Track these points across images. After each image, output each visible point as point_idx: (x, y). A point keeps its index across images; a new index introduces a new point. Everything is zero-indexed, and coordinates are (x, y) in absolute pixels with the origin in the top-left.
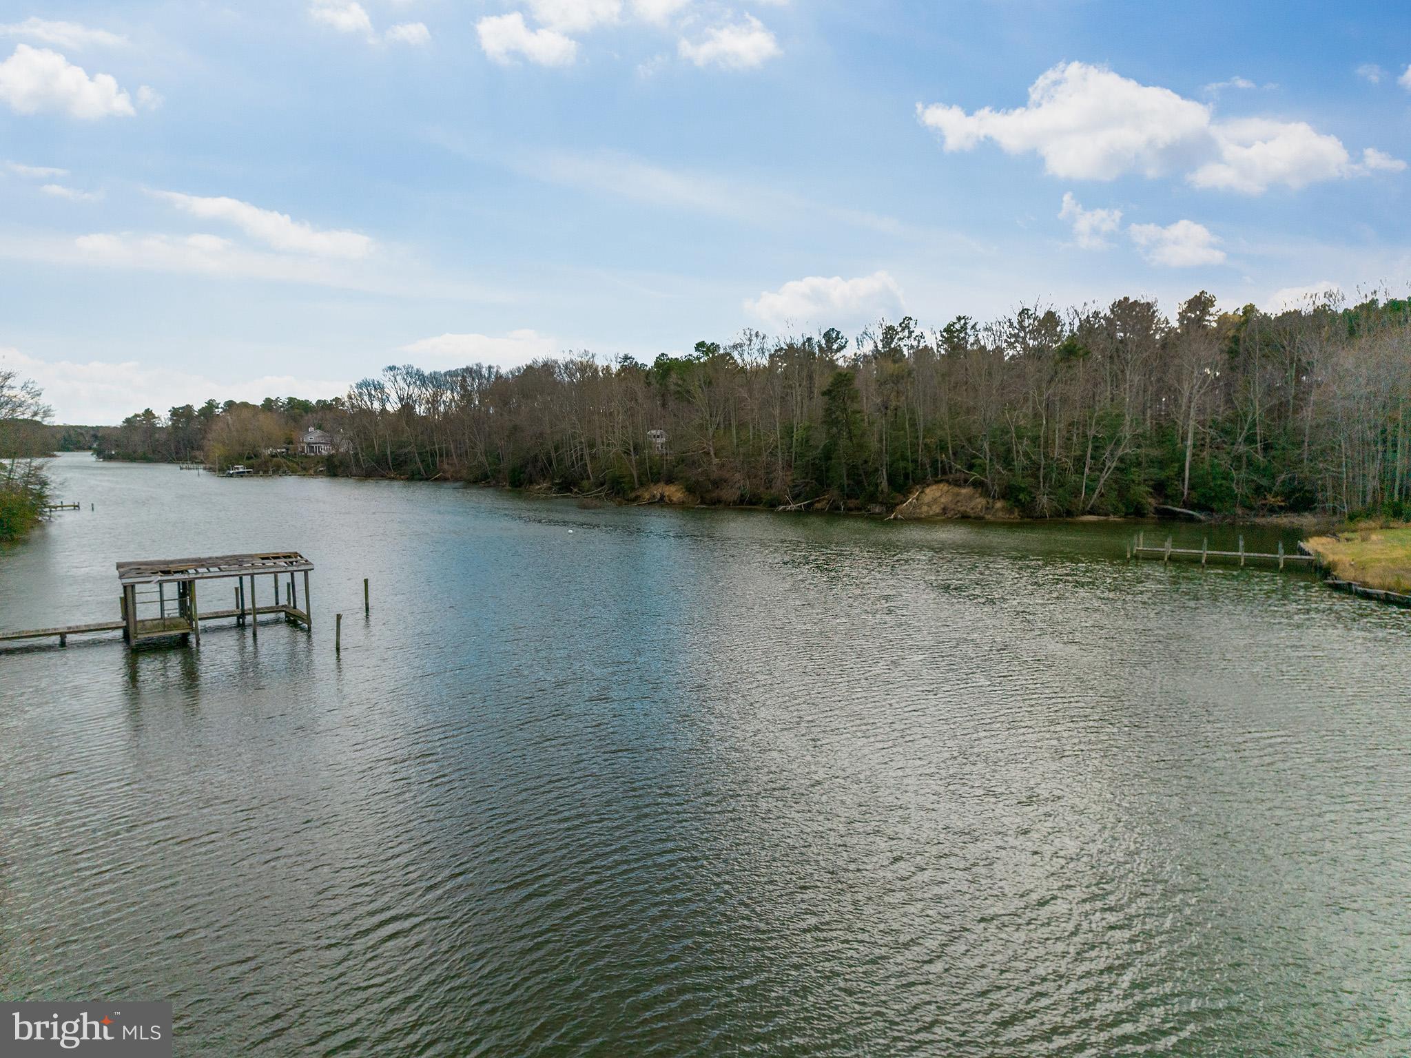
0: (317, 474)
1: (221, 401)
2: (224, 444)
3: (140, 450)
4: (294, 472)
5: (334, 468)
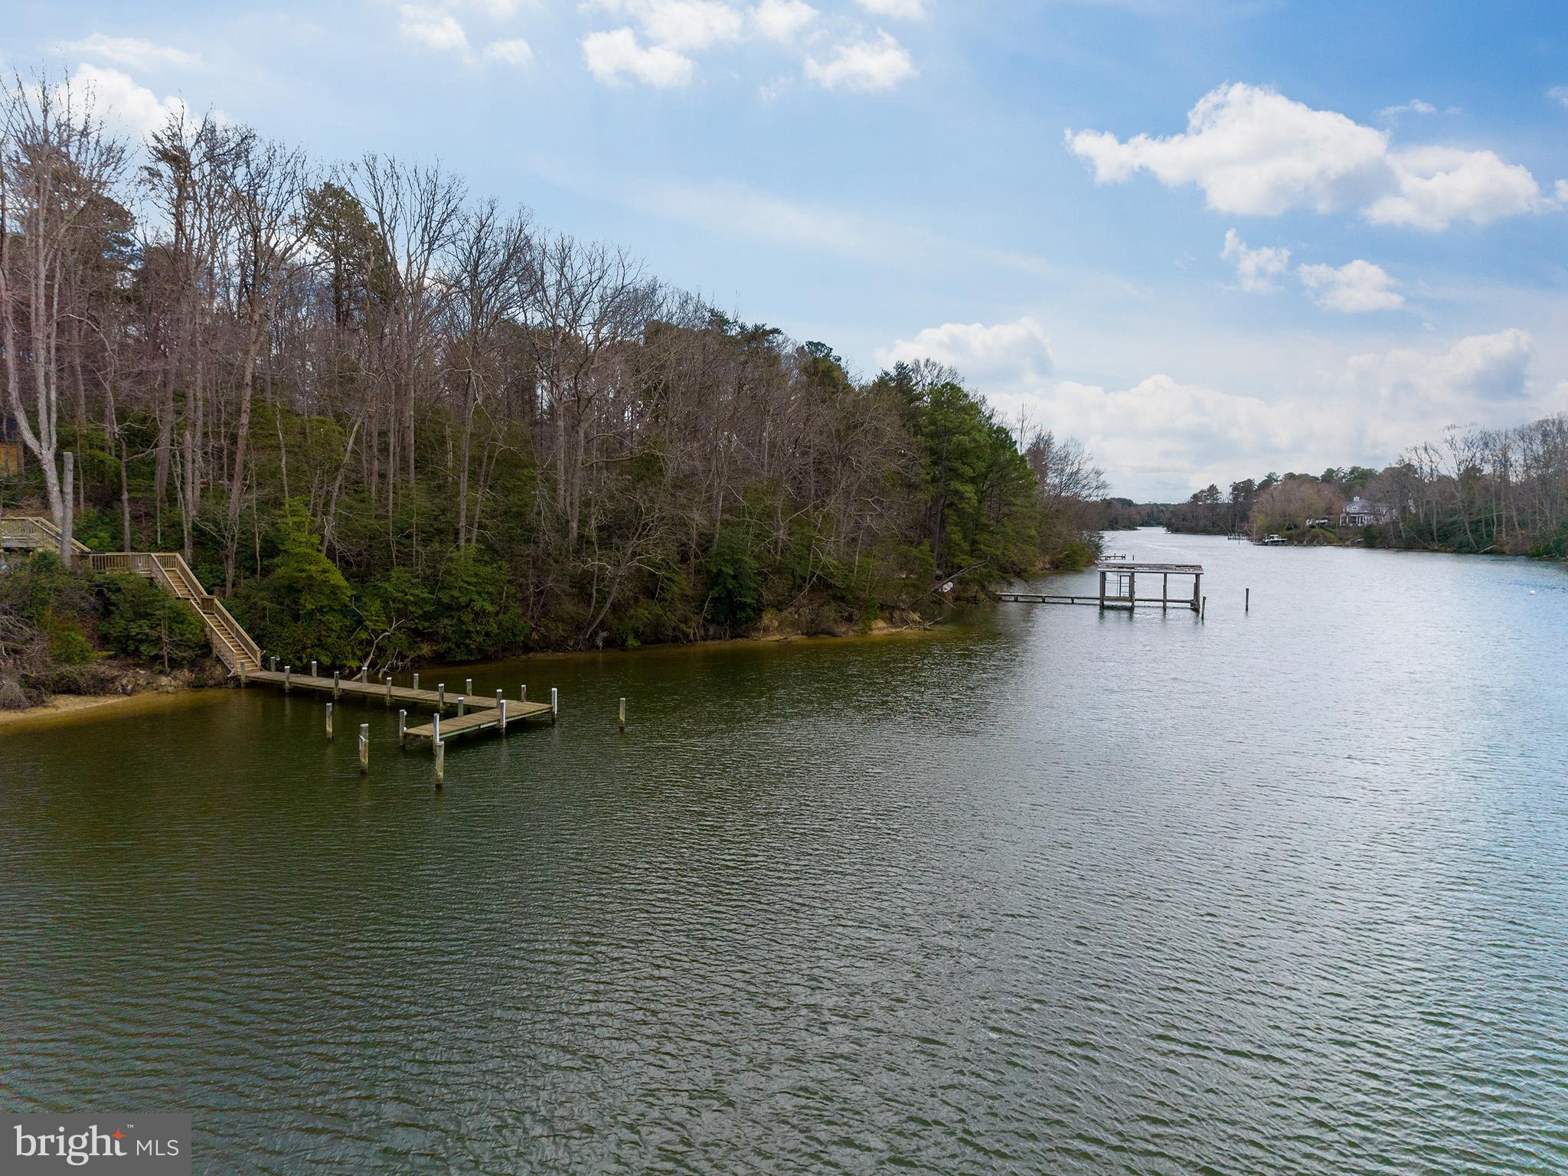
0: (1355, 545)
1: (1280, 474)
2: (1267, 515)
3: (1202, 523)
4: (1330, 543)
5: (1372, 539)
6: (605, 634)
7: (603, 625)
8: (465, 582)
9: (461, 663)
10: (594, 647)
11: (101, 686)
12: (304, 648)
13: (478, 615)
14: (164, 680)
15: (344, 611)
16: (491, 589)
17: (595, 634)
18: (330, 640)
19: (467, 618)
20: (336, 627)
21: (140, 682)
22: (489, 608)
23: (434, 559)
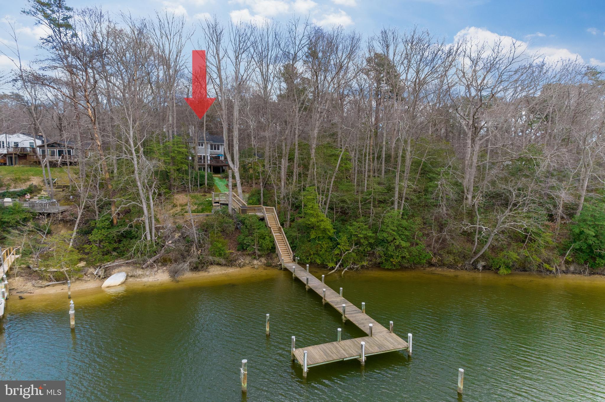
6: (483, 263)
7: (483, 257)
8: (391, 229)
9: (388, 270)
10: (475, 268)
11: (230, 262)
12: (310, 255)
13: (398, 247)
14: (255, 262)
15: (331, 238)
16: (407, 233)
17: (477, 261)
18: (321, 252)
19: (391, 248)
20: (325, 246)
21: (247, 262)
22: (404, 244)
23: (378, 216)
